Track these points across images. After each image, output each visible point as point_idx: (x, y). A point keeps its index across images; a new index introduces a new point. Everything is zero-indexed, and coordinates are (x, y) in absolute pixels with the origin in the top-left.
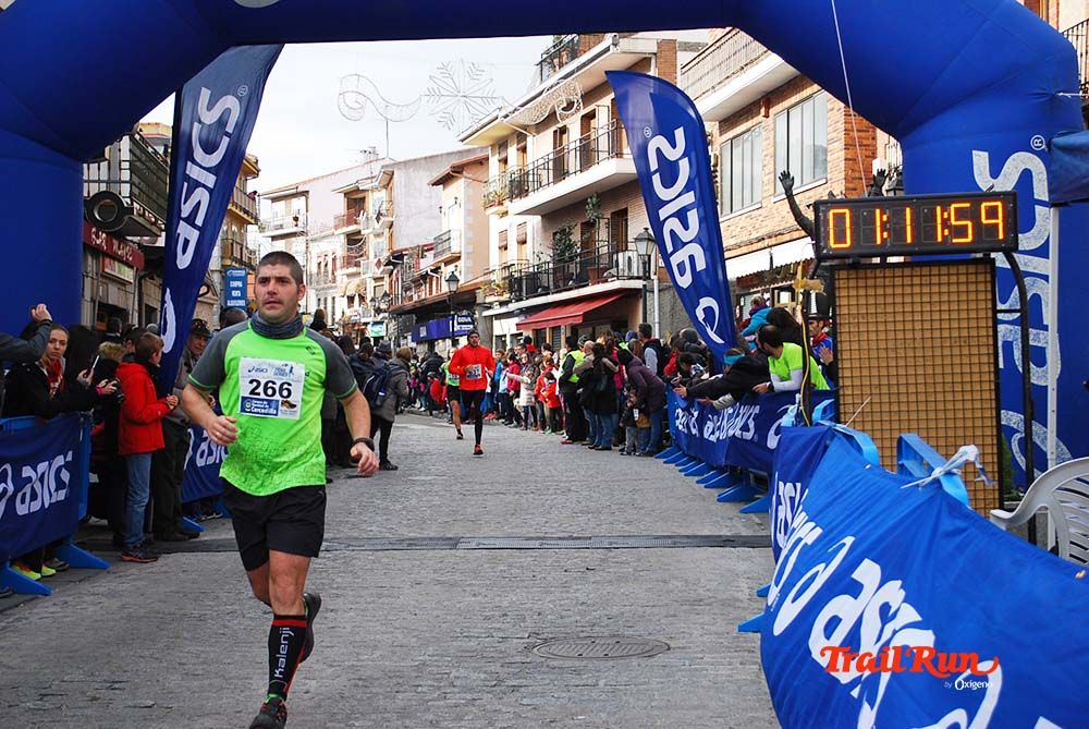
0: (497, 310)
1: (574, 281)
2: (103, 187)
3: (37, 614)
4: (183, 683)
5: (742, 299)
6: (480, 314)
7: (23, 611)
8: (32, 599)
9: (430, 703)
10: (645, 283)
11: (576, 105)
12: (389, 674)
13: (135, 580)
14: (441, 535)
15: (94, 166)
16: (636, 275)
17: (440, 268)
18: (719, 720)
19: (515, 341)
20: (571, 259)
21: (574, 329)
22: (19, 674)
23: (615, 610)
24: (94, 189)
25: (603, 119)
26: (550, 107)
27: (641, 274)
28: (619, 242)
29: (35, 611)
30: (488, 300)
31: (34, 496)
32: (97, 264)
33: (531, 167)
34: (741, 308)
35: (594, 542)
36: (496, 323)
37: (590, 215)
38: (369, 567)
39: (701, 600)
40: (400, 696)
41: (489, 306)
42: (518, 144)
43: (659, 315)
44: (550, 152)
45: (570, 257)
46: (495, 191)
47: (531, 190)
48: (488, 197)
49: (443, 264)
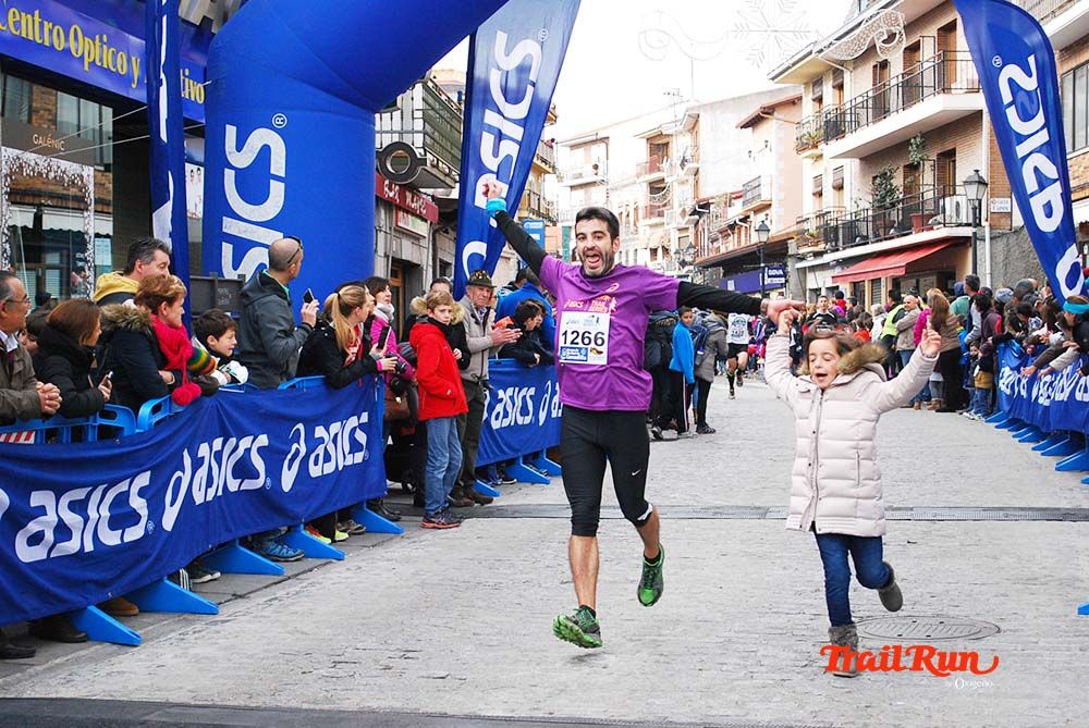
0: (811, 262)
2: (396, 138)
3: (331, 579)
4: (477, 653)
6: (794, 265)
7: (317, 575)
8: (325, 564)
9: (736, 683)
10: (974, 230)
11: (898, 36)
12: (694, 651)
13: (431, 545)
14: (749, 503)
15: (386, 116)
16: (965, 221)
17: (749, 217)
18: (1054, 711)
20: (893, 205)
21: (896, 282)
22: (313, 639)
23: (939, 588)
24: (387, 140)
25: (928, 51)
26: (869, 39)
27: (971, 221)
28: (946, 187)
29: (327, 575)
30: (804, 250)
31: (327, 458)
32: (391, 218)
33: (848, 106)
34: (1084, 257)
35: (915, 514)
36: (810, 276)
37: (914, 157)
38: (672, 535)
39: (1036, 579)
40: (704, 674)
41: (802, 258)
42: (834, 81)
43: (991, 265)
44: (869, 89)
45: (891, 204)
46: (809, 133)
47: (848, 131)
48: (801, 139)
49: (753, 213)
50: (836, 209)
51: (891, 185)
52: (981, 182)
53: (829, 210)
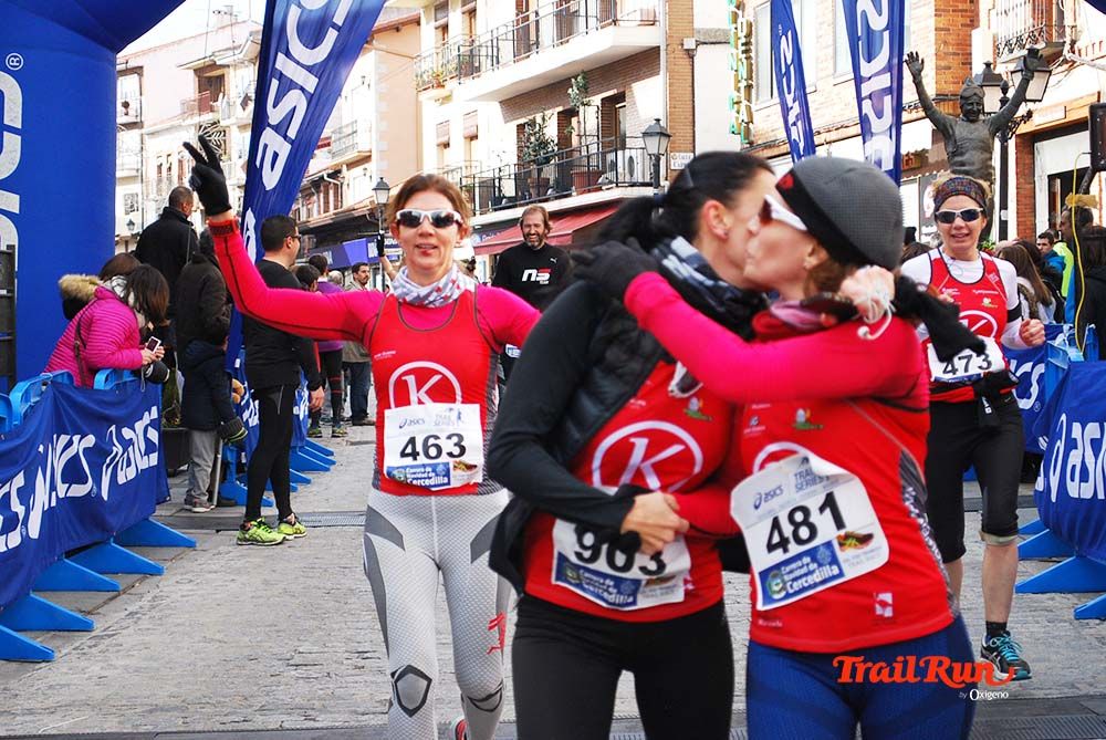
1: (552, 188)
10: (655, 190)
16: (641, 180)
17: (339, 172)
20: (547, 160)
27: (647, 180)
37: (573, 100)
42: (464, 5)
44: (514, 18)
45: (545, 158)
46: (432, 69)
47: (483, 69)
48: (421, 76)
49: (345, 167)
50: (468, 164)
51: (544, 135)
52: (663, 134)
53: (459, 165)
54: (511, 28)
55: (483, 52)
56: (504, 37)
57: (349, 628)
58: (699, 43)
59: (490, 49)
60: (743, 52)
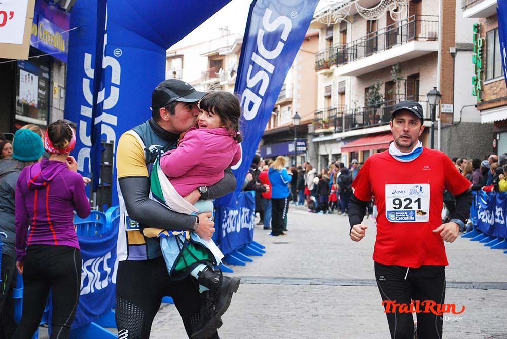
0: (323, 138)
1: (381, 120)
5: (498, 135)
6: (312, 139)
10: (432, 123)
17: (276, 108)
19: (335, 159)
20: (379, 106)
27: (429, 117)
28: (413, 96)
30: (318, 131)
33: (350, 45)
34: (497, 141)
36: (322, 147)
37: (393, 77)
41: (317, 135)
42: (341, 28)
43: (441, 144)
44: (365, 35)
45: (378, 105)
46: (324, 59)
47: (349, 59)
48: (319, 63)
49: (279, 106)
50: (340, 107)
51: (378, 93)
52: (438, 95)
53: (335, 107)
54: (364, 40)
55: (349, 51)
56: (360, 45)
57: (264, 335)
58: (457, 50)
59: (353, 50)
60: (480, 55)
